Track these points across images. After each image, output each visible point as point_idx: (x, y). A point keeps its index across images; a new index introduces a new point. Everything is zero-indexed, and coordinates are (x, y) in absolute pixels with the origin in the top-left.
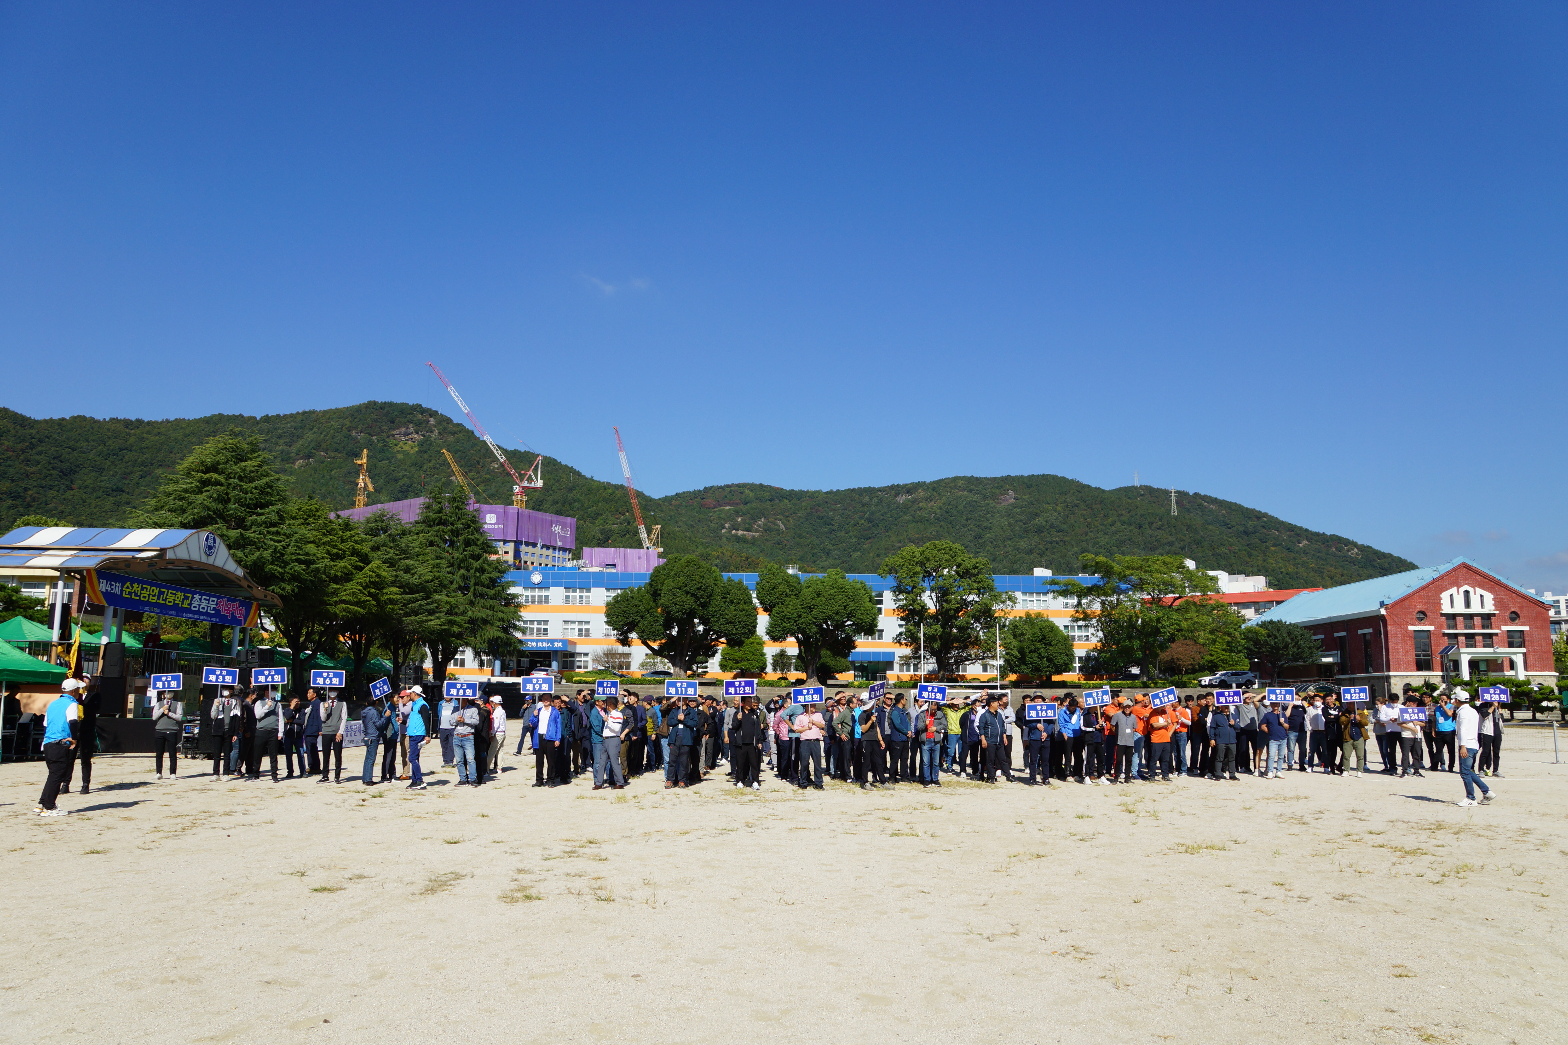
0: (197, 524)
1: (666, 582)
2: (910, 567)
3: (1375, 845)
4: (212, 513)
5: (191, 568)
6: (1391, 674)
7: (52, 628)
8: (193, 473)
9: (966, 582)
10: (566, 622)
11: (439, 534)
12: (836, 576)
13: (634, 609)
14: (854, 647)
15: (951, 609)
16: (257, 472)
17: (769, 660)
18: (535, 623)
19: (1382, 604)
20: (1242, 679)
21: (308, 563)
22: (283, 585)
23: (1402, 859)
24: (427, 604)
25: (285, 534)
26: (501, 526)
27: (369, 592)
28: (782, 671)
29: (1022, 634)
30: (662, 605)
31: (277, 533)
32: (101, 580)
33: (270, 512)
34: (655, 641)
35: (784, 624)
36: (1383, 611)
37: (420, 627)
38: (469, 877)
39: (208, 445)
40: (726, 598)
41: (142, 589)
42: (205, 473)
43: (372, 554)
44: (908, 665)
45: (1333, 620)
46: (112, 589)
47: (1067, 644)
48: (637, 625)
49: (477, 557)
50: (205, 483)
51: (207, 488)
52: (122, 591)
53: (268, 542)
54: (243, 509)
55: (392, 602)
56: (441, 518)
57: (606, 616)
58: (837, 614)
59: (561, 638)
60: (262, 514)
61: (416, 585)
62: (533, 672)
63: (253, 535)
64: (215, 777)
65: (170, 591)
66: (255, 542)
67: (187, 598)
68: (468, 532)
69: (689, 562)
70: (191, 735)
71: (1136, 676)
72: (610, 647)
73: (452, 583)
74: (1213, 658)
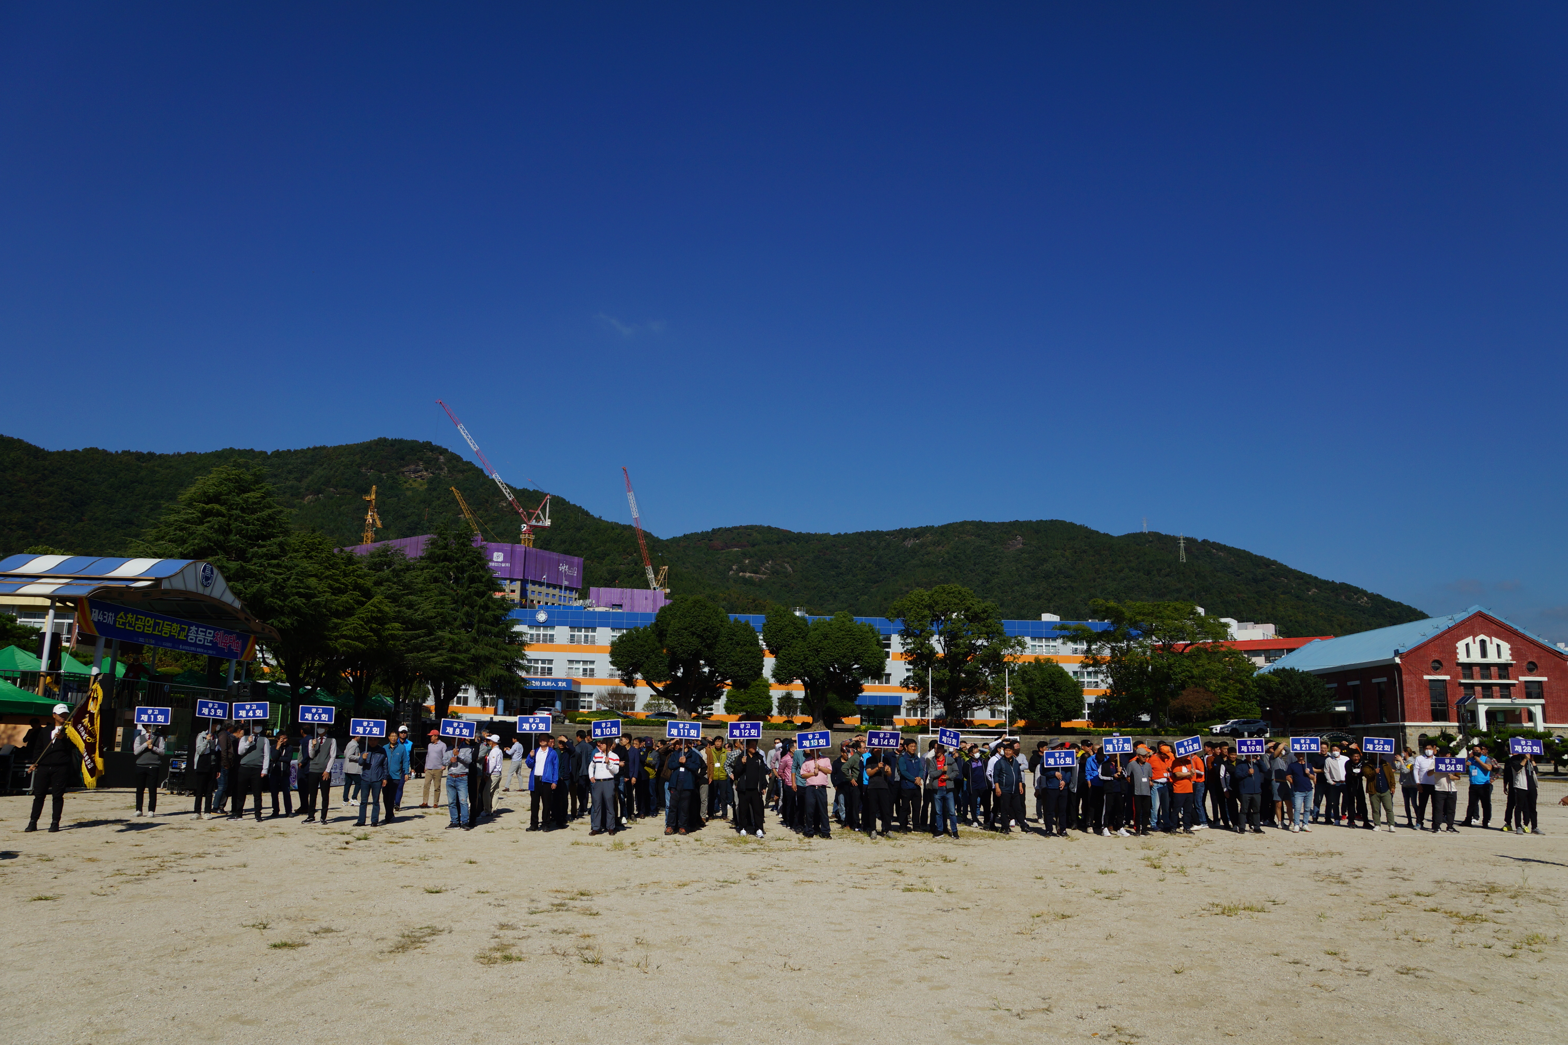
0: (197, 555)
1: (672, 622)
2: (918, 610)
3: (1427, 909)
4: (212, 544)
5: (188, 599)
6: (1406, 724)
7: (41, 658)
8: (194, 503)
9: (974, 626)
10: (571, 662)
11: (443, 570)
12: (843, 619)
13: (639, 649)
14: (862, 691)
15: (959, 654)
16: (260, 504)
17: (775, 703)
18: (540, 662)
19: (1397, 653)
20: (1254, 728)
21: (308, 597)
22: (283, 619)
23: (1463, 926)
24: (430, 641)
25: (286, 567)
26: (508, 565)
27: (370, 627)
28: (788, 714)
29: (1032, 680)
30: (668, 646)
31: (278, 566)
32: (94, 610)
33: (272, 546)
34: (659, 682)
35: (791, 667)
36: (1398, 660)
37: (422, 664)
38: (446, 932)
39: (212, 476)
40: (732, 639)
41: (137, 619)
42: (207, 504)
43: (375, 589)
44: (915, 710)
45: (1346, 669)
46: (104, 619)
47: (1077, 689)
48: (642, 665)
49: (482, 594)
50: (207, 514)
51: (209, 519)
52: (115, 621)
53: (268, 575)
54: (244, 540)
55: (393, 637)
56: (446, 555)
57: (611, 656)
58: (844, 657)
59: (565, 677)
60: (264, 546)
61: (419, 622)
62: (536, 712)
63: (253, 567)
64: (195, 815)
65: (166, 622)
66: (256, 574)
67: (183, 630)
68: (473, 568)
69: (696, 602)
70: (178, 771)
71: (1146, 724)
72: (615, 687)
73: (455, 620)
74: (1224, 706)
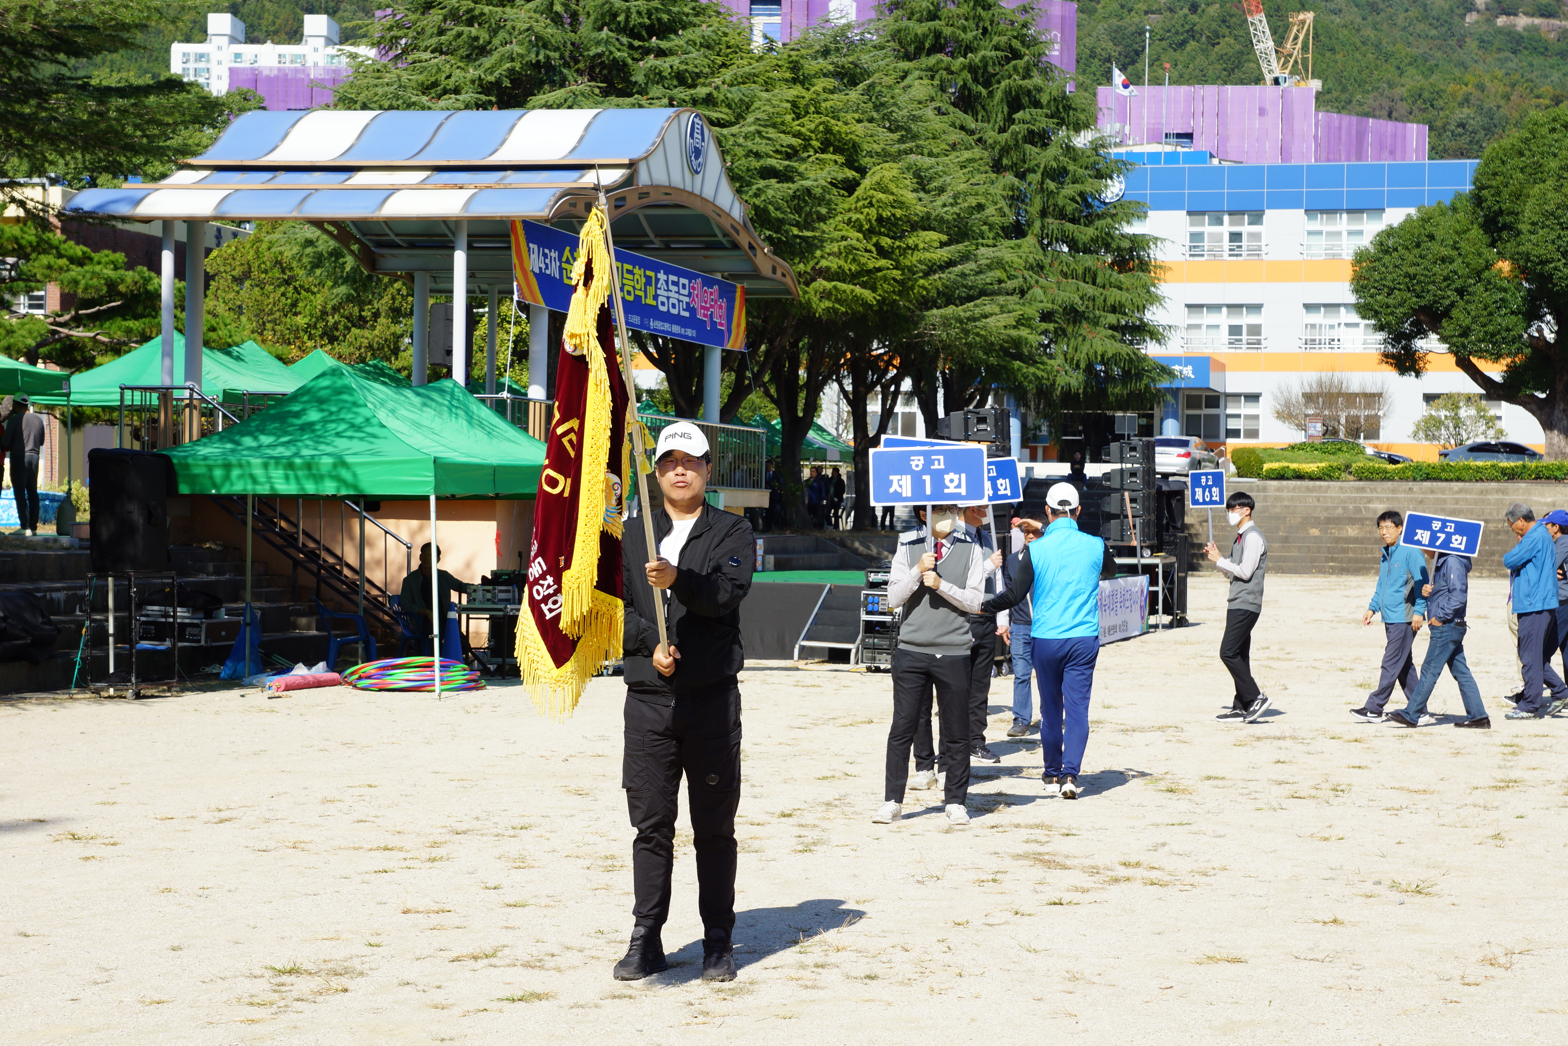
30: (1518, 254)
32: (531, 245)
49: (1040, 139)
57: (1356, 291)
67: (649, 281)
68: (1014, 68)
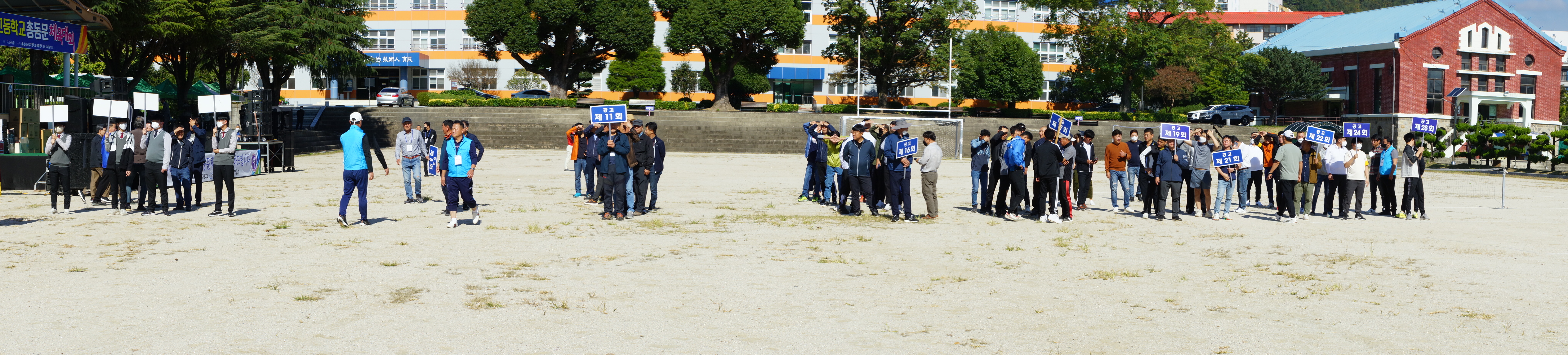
6: (1399, 115)
10: (416, 31)
13: (501, 14)
14: (775, 62)
15: (895, 18)
17: (669, 76)
18: (379, 32)
19: (1397, 36)
20: (1238, 115)
24: (258, 14)
27: (195, 6)
28: (684, 90)
29: (982, 51)
30: (536, 10)
34: (528, 53)
35: (688, 33)
36: (1397, 44)
37: (250, 42)
44: (841, 85)
45: (1343, 51)
47: (1035, 64)
48: (506, 34)
55: (220, 15)
57: (467, 23)
58: (754, 20)
59: (410, 51)
62: (380, 93)
67: (21, 26)
71: (1115, 107)
72: (472, 60)
74: (1208, 88)
